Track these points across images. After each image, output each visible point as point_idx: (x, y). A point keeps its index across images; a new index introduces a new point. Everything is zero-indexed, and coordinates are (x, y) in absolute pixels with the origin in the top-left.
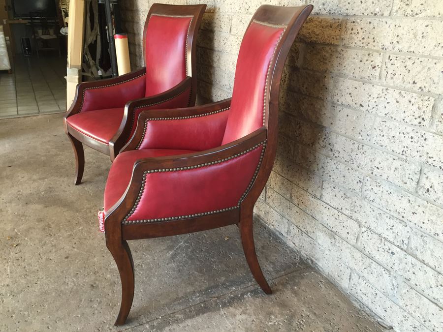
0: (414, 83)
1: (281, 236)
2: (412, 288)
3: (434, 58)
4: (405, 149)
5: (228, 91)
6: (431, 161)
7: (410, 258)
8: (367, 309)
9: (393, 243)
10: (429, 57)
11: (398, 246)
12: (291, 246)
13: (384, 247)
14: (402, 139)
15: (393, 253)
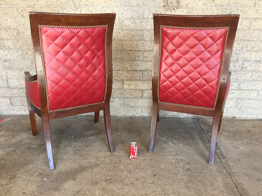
0: (239, 38)
1: (175, 117)
2: (241, 100)
3: (244, 30)
4: (238, 58)
5: (122, 61)
6: (246, 59)
7: (239, 91)
8: (224, 117)
9: (234, 90)
10: (243, 30)
11: (236, 90)
12: (182, 117)
13: (231, 92)
14: (236, 56)
15: (234, 93)
